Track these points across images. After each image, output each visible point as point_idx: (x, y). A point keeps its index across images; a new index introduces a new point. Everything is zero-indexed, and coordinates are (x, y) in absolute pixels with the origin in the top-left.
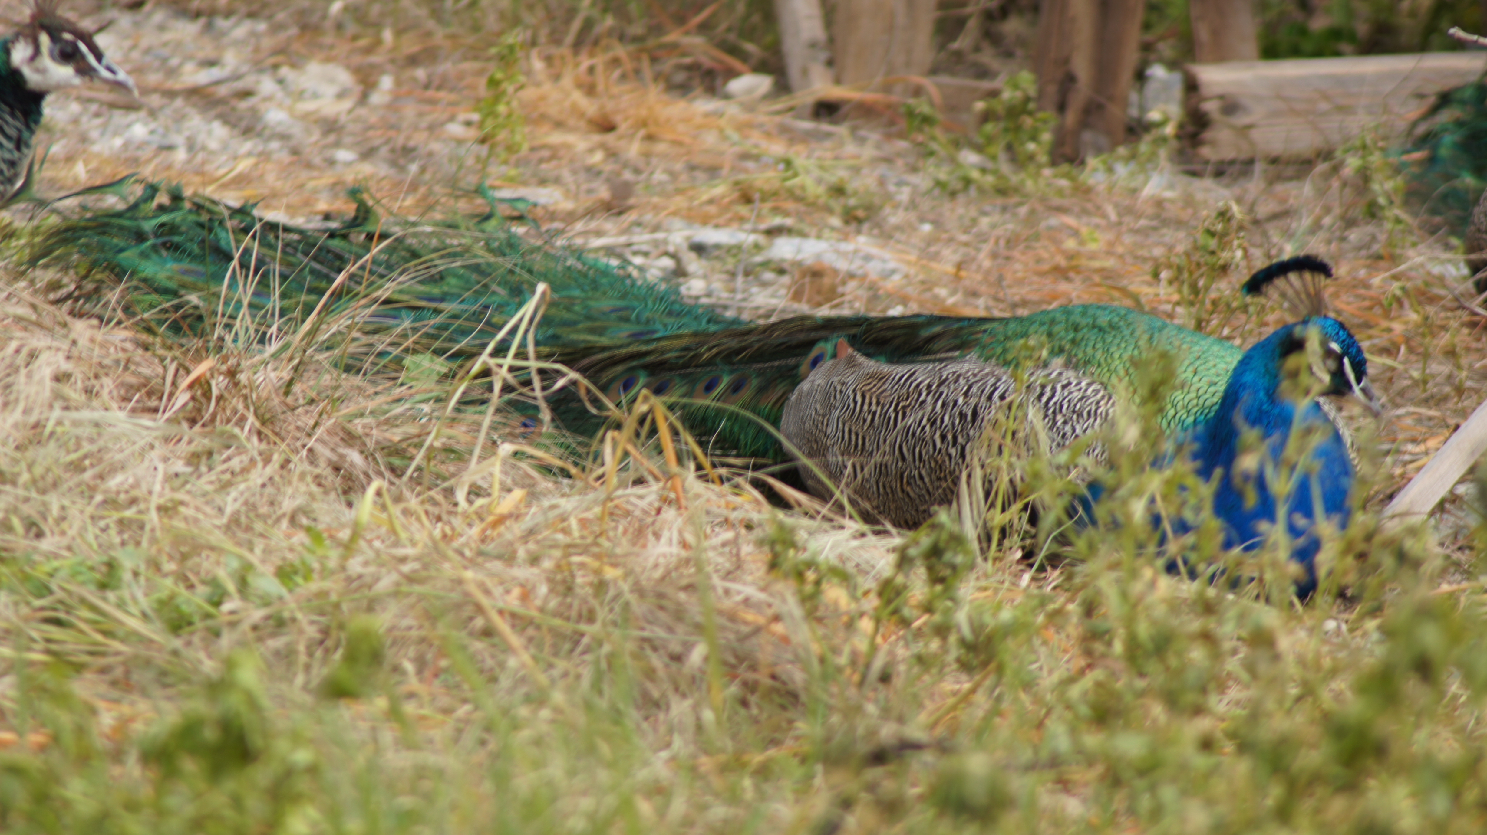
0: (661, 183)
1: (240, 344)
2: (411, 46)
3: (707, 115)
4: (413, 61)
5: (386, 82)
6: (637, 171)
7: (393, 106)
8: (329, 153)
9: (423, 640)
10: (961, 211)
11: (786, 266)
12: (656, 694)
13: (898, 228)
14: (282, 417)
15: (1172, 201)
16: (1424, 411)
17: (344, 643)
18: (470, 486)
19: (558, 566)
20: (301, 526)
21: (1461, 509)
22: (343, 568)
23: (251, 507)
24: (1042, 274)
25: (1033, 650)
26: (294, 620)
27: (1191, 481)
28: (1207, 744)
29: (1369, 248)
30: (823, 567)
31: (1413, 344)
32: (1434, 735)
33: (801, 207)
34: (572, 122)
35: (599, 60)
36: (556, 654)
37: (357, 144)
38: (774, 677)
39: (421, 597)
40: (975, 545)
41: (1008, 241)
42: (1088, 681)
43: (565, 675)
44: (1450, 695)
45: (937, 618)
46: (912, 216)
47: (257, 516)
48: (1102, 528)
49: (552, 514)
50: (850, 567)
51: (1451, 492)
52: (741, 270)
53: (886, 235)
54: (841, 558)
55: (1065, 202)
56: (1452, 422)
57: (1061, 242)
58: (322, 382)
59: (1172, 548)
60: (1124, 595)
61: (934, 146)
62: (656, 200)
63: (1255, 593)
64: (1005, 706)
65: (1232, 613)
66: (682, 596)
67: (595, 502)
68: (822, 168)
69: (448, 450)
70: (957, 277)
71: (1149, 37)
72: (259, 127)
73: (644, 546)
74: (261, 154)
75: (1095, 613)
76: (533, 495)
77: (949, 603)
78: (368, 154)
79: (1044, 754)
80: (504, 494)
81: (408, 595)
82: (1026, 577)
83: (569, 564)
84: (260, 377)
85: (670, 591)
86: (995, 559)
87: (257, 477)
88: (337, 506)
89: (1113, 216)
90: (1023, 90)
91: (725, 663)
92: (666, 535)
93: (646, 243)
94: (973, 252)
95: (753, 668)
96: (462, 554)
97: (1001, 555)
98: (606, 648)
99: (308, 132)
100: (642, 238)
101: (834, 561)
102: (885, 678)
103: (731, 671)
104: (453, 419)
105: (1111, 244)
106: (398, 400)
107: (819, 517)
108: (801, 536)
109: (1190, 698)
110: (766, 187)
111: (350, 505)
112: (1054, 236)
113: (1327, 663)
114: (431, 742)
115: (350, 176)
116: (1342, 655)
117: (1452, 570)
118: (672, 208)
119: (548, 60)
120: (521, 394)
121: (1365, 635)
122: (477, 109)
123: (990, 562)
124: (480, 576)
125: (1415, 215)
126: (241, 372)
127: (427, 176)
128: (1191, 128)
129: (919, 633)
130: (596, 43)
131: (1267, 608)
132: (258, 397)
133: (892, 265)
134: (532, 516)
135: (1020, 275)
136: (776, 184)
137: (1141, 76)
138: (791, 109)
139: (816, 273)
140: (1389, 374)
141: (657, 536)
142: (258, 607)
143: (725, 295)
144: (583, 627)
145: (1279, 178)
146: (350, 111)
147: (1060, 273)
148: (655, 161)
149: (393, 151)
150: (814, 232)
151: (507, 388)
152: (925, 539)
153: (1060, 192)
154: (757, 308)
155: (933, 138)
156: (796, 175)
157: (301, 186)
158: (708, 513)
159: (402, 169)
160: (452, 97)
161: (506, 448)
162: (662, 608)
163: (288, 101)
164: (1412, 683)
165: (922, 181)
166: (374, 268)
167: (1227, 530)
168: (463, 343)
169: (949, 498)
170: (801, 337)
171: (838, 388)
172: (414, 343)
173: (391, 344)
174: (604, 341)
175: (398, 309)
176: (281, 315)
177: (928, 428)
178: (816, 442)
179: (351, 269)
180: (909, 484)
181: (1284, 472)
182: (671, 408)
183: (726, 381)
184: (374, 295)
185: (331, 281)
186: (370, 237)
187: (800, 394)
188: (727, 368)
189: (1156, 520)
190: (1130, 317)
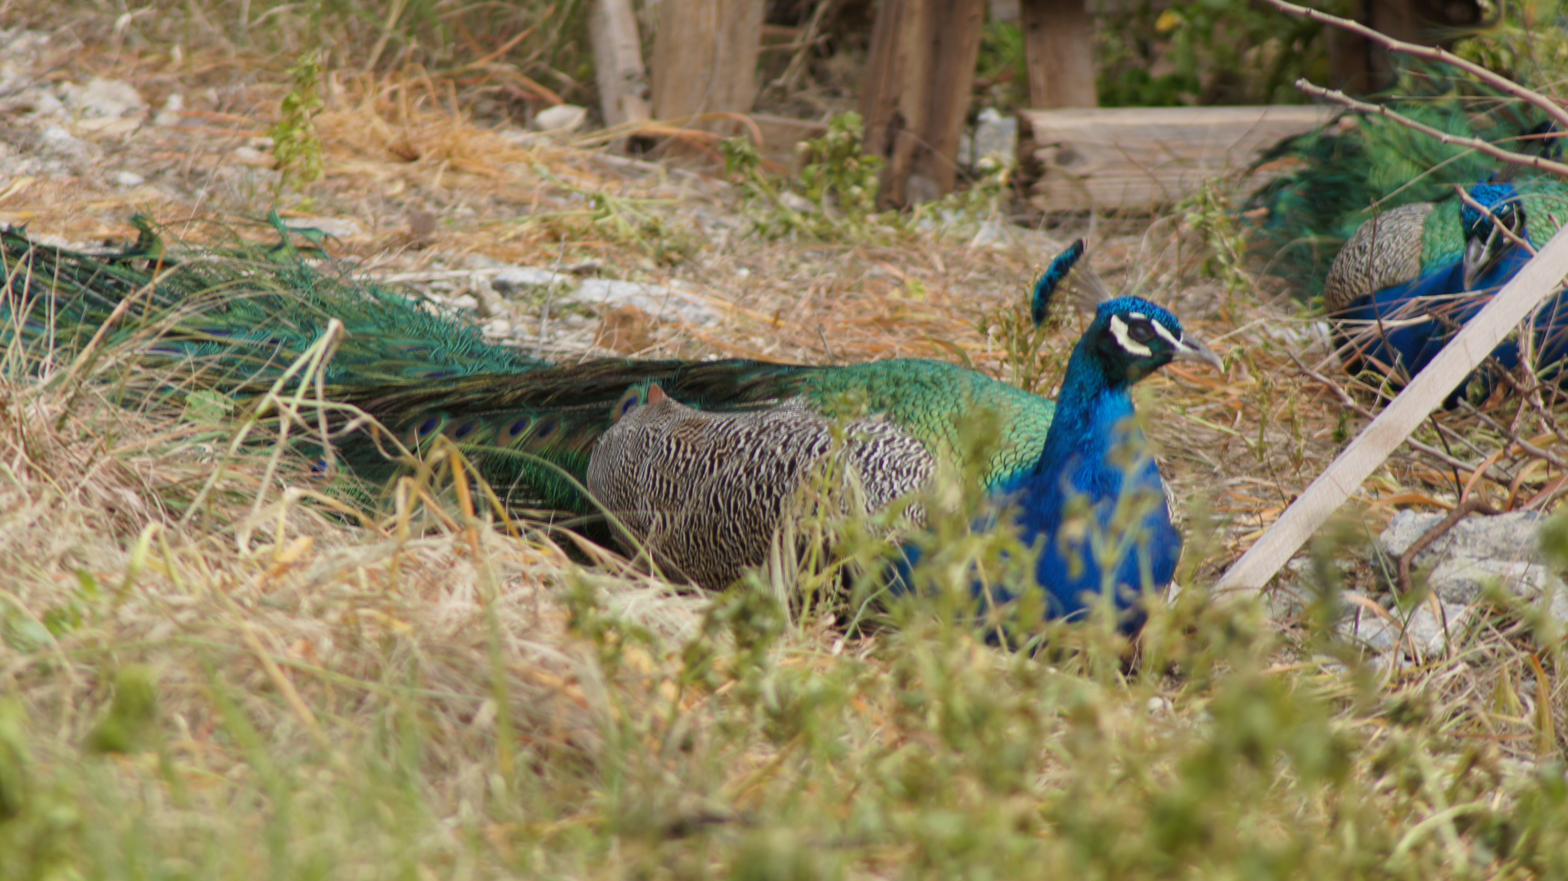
0: (464, 217)
1: (11, 375)
2: (202, 64)
3: (514, 147)
4: (204, 80)
5: (175, 102)
6: (439, 204)
7: (180, 128)
8: (111, 175)
9: (196, 694)
10: (780, 256)
11: (594, 308)
12: (444, 757)
13: (714, 272)
14: (53, 453)
15: (1001, 253)
16: (1259, 481)
17: (113, 694)
18: (254, 532)
19: (345, 620)
20: (72, 570)
21: (1296, 585)
22: (114, 615)
23: (17, 547)
24: (863, 325)
25: (841, 721)
26: (60, 668)
27: (1015, 547)
28: (1023, 826)
29: (1207, 308)
30: (625, 627)
31: (1250, 410)
32: (1261, 822)
33: (612, 247)
34: (371, 150)
35: (403, 85)
36: (338, 712)
37: (143, 166)
38: (570, 743)
39: (198, 649)
40: (786, 610)
41: (829, 291)
42: (899, 757)
43: (348, 735)
44: (1278, 780)
45: (743, 684)
46: (729, 260)
47: (25, 557)
48: (919, 595)
49: (339, 564)
50: (653, 629)
51: (1286, 567)
52: (546, 311)
53: (702, 281)
54: (645, 619)
55: (891, 250)
56: (1288, 493)
57: (885, 293)
58: (99, 418)
59: (993, 617)
60: (940, 666)
61: (754, 187)
62: (458, 234)
63: (1078, 667)
64: (812, 779)
65: (1052, 688)
66: (475, 655)
67: (385, 552)
68: (635, 206)
69: (231, 493)
70: (775, 326)
71: (983, 79)
72: (38, 145)
73: (436, 600)
74: (39, 173)
75: (909, 683)
76: (319, 544)
77: (757, 669)
78: (153, 177)
79: (852, 831)
80: (289, 541)
81: (181, 645)
82: (839, 645)
83: (356, 617)
84: (31, 411)
85: (461, 648)
86: (807, 624)
87: (26, 515)
88: (110, 549)
89: (941, 268)
90: (850, 131)
91: (518, 726)
92: (459, 589)
93: (448, 280)
94: (792, 301)
95: (547, 733)
96: (241, 603)
97: (812, 619)
98: (393, 708)
99: (90, 152)
100: (441, 274)
101: (637, 622)
102: (687, 747)
103: (523, 734)
104: (237, 461)
105: (938, 296)
106: (179, 439)
107: (622, 575)
108: (603, 594)
109: (1008, 776)
110: (576, 225)
111: (123, 548)
112: (878, 286)
113: (1151, 743)
114: (203, 802)
115: (133, 200)
116: (1167, 735)
117: (1285, 649)
118: (476, 244)
119: (348, 83)
120: (310, 436)
121: (1192, 715)
122: (272, 134)
123: (801, 627)
124: (260, 627)
125: (1257, 274)
126: (12, 404)
127: (216, 203)
128: (1023, 177)
129: (724, 700)
130: (399, 67)
131: (1090, 683)
132: (29, 432)
133: (706, 311)
134: (319, 565)
135: (841, 325)
136: (588, 222)
137: (973, 120)
138: (604, 143)
139: (625, 318)
140: (1224, 441)
141: (450, 590)
142: (21, 652)
143: (529, 337)
144: (370, 685)
145: (1115, 232)
146: (135, 131)
147: (885, 325)
148: (458, 193)
149: (180, 174)
150: (625, 273)
151: (295, 429)
152: (733, 601)
153: (885, 239)
154: (563, 352)
155: (754, 179)
156: (607, 213)
157: (82, 209)
158: (505, 567)
159: (190, 194)
160: (245, 119)
161: (292, 493)
162: (453, 666)
163: (70, 119)
164: (1239, 766)
165: (740, 224)
166: (157, 297)
167: (1049, 600)
168: (250, 380)
169: (759, 558)
170: (612, 380)
171: (651, 435)
172: (198, 379)
173: (174, 379)
174: (401, 381)
175: (181, 342)
176: (56, 346)
177: (744, 478)
178: (625, 491)
179: (133, 297)
180: (722, 535)
181: (1111, 542)
182: (468, 454)
183: (533, 423)
184: (158, 326)
185: (110, 310)
186: (153, 264)
187: (610, 439)
188: (534, 410)
189: (976, 588)
190: (953, 373)
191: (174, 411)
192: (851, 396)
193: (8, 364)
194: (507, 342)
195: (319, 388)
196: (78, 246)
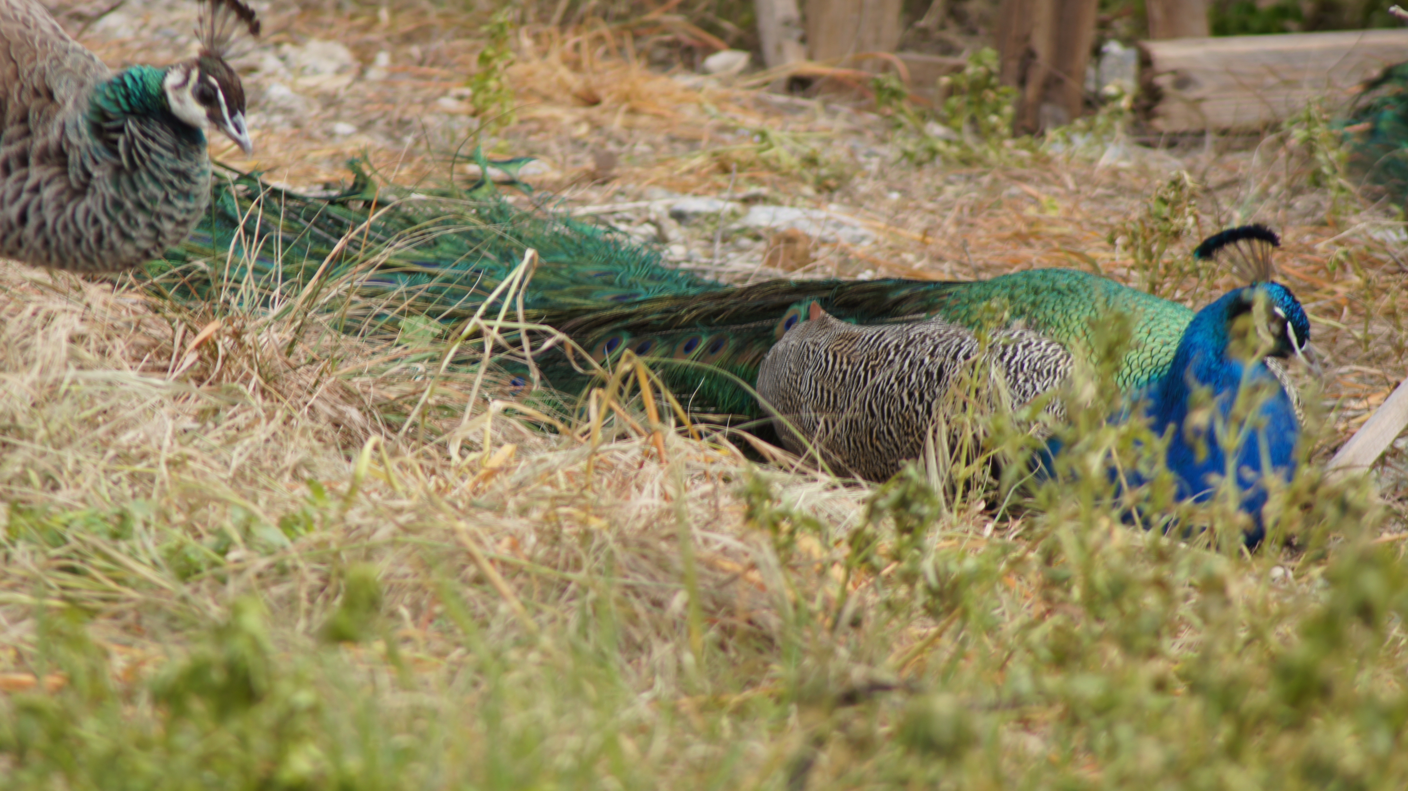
0: (643, 154)
1: (245, 307)
2: (406, 24)
3: (686, 89)
4: (408, 38)
5: (383, 59)
6: (620, 143)
7: (388, 82)
8: (328, 126)
9: (418, 587)
10: (927, 180)
11: (762, 232)
12: (639, 638)
13: (868, 196)
14: (284, 376)
15: (1127, 171)
16: (1366, 369)
17: (343, 590)
18: (463, 441)
19: (546, 517)
20: (303, 479)
21: (1401, 462)
22: (343, 519)
23: (255, 461)
24: (1004, 240)
25: (995, 597)
26: (296, 568)
27: (1146, 436)
28: (1160, 686)
29: (1313, 215)
30: (797, 518)
31: (1356, 305)
32: (1375, 676)
33: (776, 177)
34: (558, 96)
35: (585, 38)
36: (544, 601)
37: (355, 117)
38: (750, 622)
39: (417, 547)
40: (941, 497)
41: (972, 209)
42: (1048, 626)
43: (553, 620)
44: (1391, 638)
45: (905, 566)
46: (881, 185)
47: (261, 470)
48: (1061, 481)
49: (540, 468)
50: (822, 518)
51: (1392, 446)
52: (718, 236)
53: (856, 204)
54: (814, 509)
55: (1026, 172)
56: (1393, 379)
57: (1022, 209)
58: (323, 343)
59: (1127, 499)
60: (1082, 544)
61: (902, 119)
62: (638, 170)
63: (1206, 542)
64: (969, 648)
65: (1185, 561)
66: (664, 545)
67: (581, 456)
68: (795, 139)
69: (442, 407)
70: (924, 243)
71: (1105, 15)
72: (262, 101)
73: (628, 498)
74: (264, 127)
75: (1055, 560)
76: (522, 450)
77: (916, 552)
78: (365, 126)
79: (1007, 695)
80: (495, 448)
81: (404, 544)
82: (990, 527)
83: (557, 515)
84: (263, 338)
85: (652, 540)
86: (960, 510)
87: (261, 433)
88: (337, 460)
89: (1071, 185)
90: (986, 65)
91: (705, 609)
92: (648, 487)
93: (629, 211)
94: (938, 219)
95: (731, 613)
96: (455, 506)
97: (965, 506)
98: (592, 595)
99: (309, 106)
100: (625, 206)
101: (807, 512)
102: (856, 623)
103: (710, 616)
104: (447, 378)
105: (1070, 211)
106: (394, 360)
107: (793, 471)
108: (776, 488)
109: (1145, 641)
110: (743, 158)
111: (349, 459)
112: (1015, 204)
113: (1274, 608)
114: (426, 683)
115: (349, 148)
116: (1289, 600)
117: (1393, 520)
118: (653, 178)
119: (536, 37)
120: (511, 354)
121: (1310, 581)
122: (469, 85)
123: (955, 513)
124: (472, 527)
125: (1358, 183)
126: (246, 333)
127: (422, 147)
128: (1145, 102)
129: (888, 580)
130: (581, 21)
131: (1218, 556)
132: (262, 357)
133: (862, 231)
134: (522, 469)
135: (983, 240)
136: (752, 155)
137: (1097, 52)
138: (766, 84)
139: (790, 239)
140: (1333, 334)
141: (640, 488)
142: (262, 556)
143: (704, 260)
144: (570, 575)
145: (1229, 149)
146: (348, 86)
147: (1021, 238)
148: (637, 133)
149: (389, 123)
150: (787, 200)
151: (497, 349)
152: (893, 491)
153: (1021, 162)
154: (734, 272)
155: (901, 111)
156: (771, 146)
157: (303, 157)
158: (688, 466)
159: (398, 141)
160: (445, 72)
161: (497, 405)
162: (644, 557)
163: (290, 77)
164: (1354, 627)
165: (890, 152)
166: (372, 234)
167: (1178, 482)
168: (456, 306)
169: (916, 452)
170: (776, 300)
171: (811, 348)
172: (410, 305)
173: (387, 307)
174: (589, 304)
175: (394, 274)
176: (284, 280)
177: (896, 386)
178: (790, 399)
179: (351, 235)
180: (878, 438)
181: (1233, 428)
182: (653, 367)
183: (704, 341)
184: (372, 260)
185: (331, 246)
186: (368, 204)
187: (775, 354)
188: (705, 329)
189: (1112, 473)
190: (1088, 281)
191: (390, 336)
192: (994, 305)
193: (242, 297)
194: (684, 265)
195: (520, 312)
196: (300, 190)
